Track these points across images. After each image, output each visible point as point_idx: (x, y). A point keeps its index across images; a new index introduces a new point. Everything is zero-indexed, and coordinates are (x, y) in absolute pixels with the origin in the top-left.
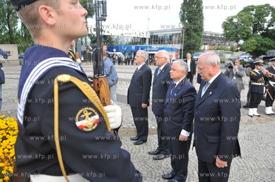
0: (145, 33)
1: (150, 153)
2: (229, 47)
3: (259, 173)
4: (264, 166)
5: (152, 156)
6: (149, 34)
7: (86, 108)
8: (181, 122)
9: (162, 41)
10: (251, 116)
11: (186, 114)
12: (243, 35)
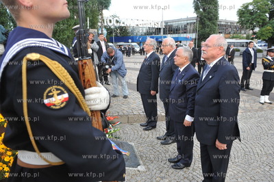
0: (159, 24)
1: (158, 138)
2: (245, 35)
3: (265, 158)
4: (270, 152)
5: (160, 141)
6: (164, 24)
7: (54, 87)
8: (185, 108)
9: (177, 30)
10: (263, 104)
11: (190, 100)
12: (258, 22)
